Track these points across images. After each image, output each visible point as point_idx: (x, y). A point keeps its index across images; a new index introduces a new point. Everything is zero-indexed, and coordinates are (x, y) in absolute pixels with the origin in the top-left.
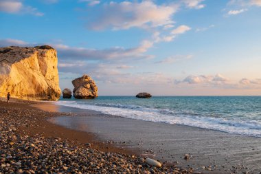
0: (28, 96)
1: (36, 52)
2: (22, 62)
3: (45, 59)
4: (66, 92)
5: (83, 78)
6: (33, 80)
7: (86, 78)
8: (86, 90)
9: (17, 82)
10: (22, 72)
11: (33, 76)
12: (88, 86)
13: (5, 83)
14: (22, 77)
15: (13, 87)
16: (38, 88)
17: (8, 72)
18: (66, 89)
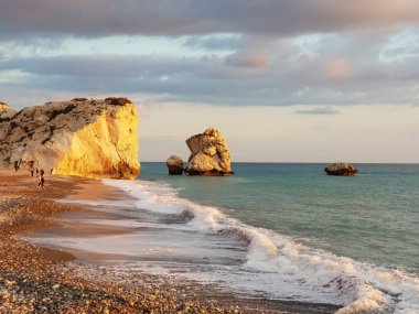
0: (94, 173)
1: (104, 112)
2: (85, 129)
3: (116, 121)
4: (172, 162)
5: (205, 134)
6: (99, 153)
7: (211, 134)
8: (207, 158)
9: (79, 155)
10: (86, 142)
11: (99, 147)
12: (213, 150)
13: (66, 158)
14: (86, 149)
15: (76, 161)
16: (106, 163)
17: (70, 144)
18: (172, 158)
